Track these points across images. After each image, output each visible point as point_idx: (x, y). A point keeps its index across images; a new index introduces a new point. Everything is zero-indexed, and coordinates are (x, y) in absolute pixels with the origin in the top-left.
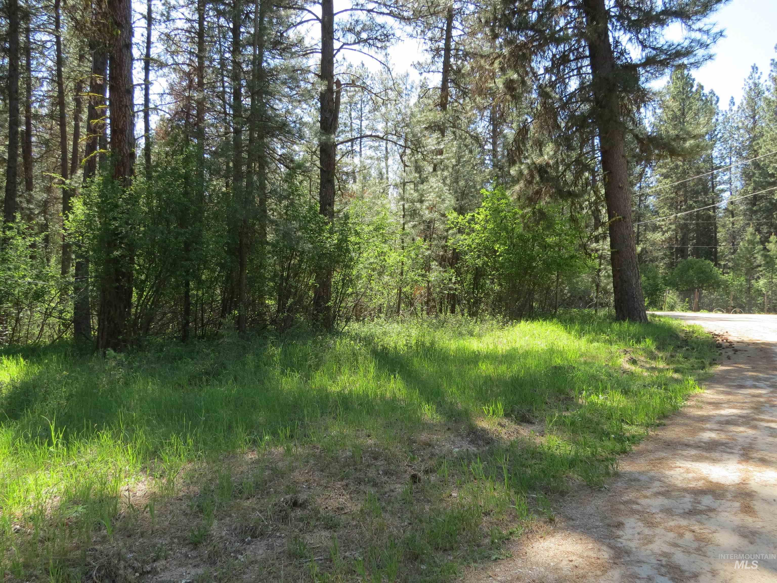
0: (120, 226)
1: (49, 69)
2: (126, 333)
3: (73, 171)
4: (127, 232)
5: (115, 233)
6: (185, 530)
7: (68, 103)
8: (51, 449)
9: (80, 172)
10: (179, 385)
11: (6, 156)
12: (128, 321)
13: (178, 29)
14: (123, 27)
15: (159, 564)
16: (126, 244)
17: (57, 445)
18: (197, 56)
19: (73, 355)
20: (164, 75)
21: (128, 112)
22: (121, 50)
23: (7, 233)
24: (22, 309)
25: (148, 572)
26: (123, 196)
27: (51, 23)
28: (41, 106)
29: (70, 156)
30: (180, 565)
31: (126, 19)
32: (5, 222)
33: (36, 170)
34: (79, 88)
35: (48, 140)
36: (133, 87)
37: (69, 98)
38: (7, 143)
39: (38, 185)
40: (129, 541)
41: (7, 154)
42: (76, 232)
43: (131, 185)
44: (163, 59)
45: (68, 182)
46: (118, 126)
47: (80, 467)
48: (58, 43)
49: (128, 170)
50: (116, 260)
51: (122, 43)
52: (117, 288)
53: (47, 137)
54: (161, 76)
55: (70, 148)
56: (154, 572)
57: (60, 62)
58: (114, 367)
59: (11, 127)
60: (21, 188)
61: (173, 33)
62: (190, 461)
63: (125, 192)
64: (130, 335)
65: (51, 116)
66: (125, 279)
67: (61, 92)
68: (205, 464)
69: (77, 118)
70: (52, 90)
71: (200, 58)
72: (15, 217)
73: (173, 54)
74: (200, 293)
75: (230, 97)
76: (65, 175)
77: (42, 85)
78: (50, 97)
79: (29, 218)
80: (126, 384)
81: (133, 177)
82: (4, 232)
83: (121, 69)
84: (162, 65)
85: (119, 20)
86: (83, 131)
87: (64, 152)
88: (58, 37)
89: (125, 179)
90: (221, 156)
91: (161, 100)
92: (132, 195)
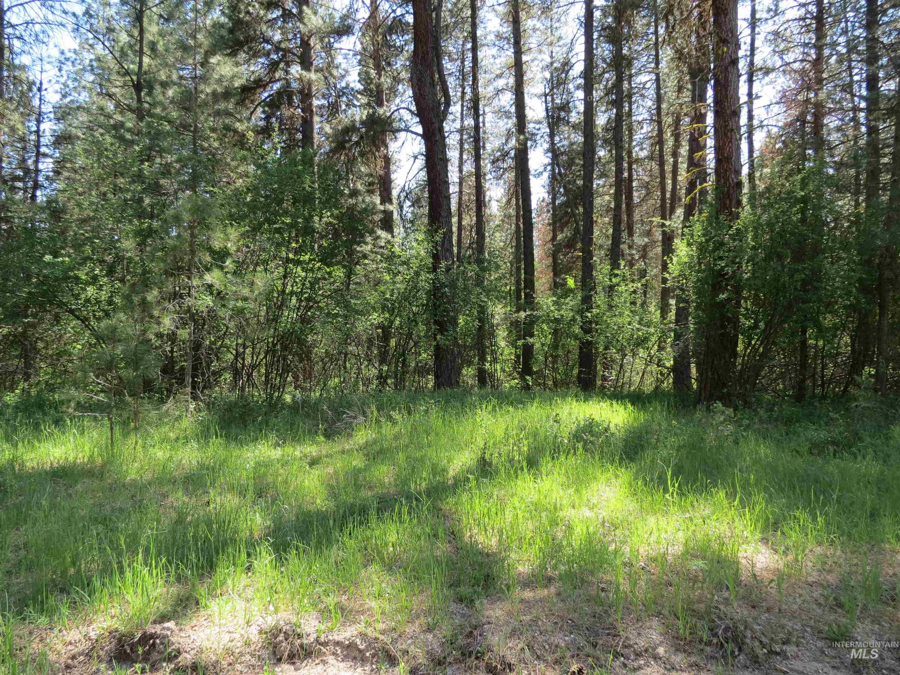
0: (727, 266)
1: (649, 110)
2: (731, 386)
3: (672, 210)
4: (734, 272)
5: (720, 274)
6: (819, 621)
7: (667, 140)
8: (667, 496)
9: (680, 212)
10: (797, 452)
11: (612, 205)
12: (734, 373)
13: (788, 21)
14: (728, 43)
15: (791, 649)
16: (732, 286)
17: (673, 493)
18: (815, 46)
19: (675, 406)
20: (771, 82)
21: (734, 137)
22: (726, 68)
23: (614, 280)
24: (626, 355)
25: (777, 654)
26: (730, 232)
27: (650, 62)
28: (642, 149)
29: (668, 195)
30: (816, 660)
31: (732, 32)
32: (611, 270)
33: (637, 216)
34: (677, 122)
35: (648, 183)
36: (740, 107)
37: (668, 135)
38: (612, 191)
39: (638, 228)
40: (754, 613)
41: (613, 203)
42: (679, 276)
43: (738, 219)
44: (769, 64)
45: (667, 223)
46: (722, 154)
47: (695, 521)
48: (658, 80)
49: (734, 202)
50: (722, 304)
51: (727, 60)
52: (722, 335)
53: (647, 179)
54: (767, 84)
55: (669, 187)
56: (782, 654)
57: (659, 99)
58: (722, 423)
59: (617, 176)
60: (625, 235)
61: (782, 28)
62: (820, 544)
63: (731, 227)
64: (736, 390)
65: (651, 158)
66: (731, 325)
67: (661, 132)
68: (839, 553)
69: (675, 154)
70: (652, 130)
71: (819, 48)
72: (619, 264)
73: (781, 53)
74: (821, 343)
75: (860, 87)
76: (664, 217)
77: (642, 128)
78: (651, 138)
79: (631, 264)
80: (736, 442)
81: (741, 209)
82: (610, 280)
83: (726, 91)
84: (767, 71)
85: (724, 35)
86: (683, 166)
87: (663, 192)
88: (657, 75)
89: (731, 213)
90: (851, 167)
91: (767, 113)
92: (740, 230)
